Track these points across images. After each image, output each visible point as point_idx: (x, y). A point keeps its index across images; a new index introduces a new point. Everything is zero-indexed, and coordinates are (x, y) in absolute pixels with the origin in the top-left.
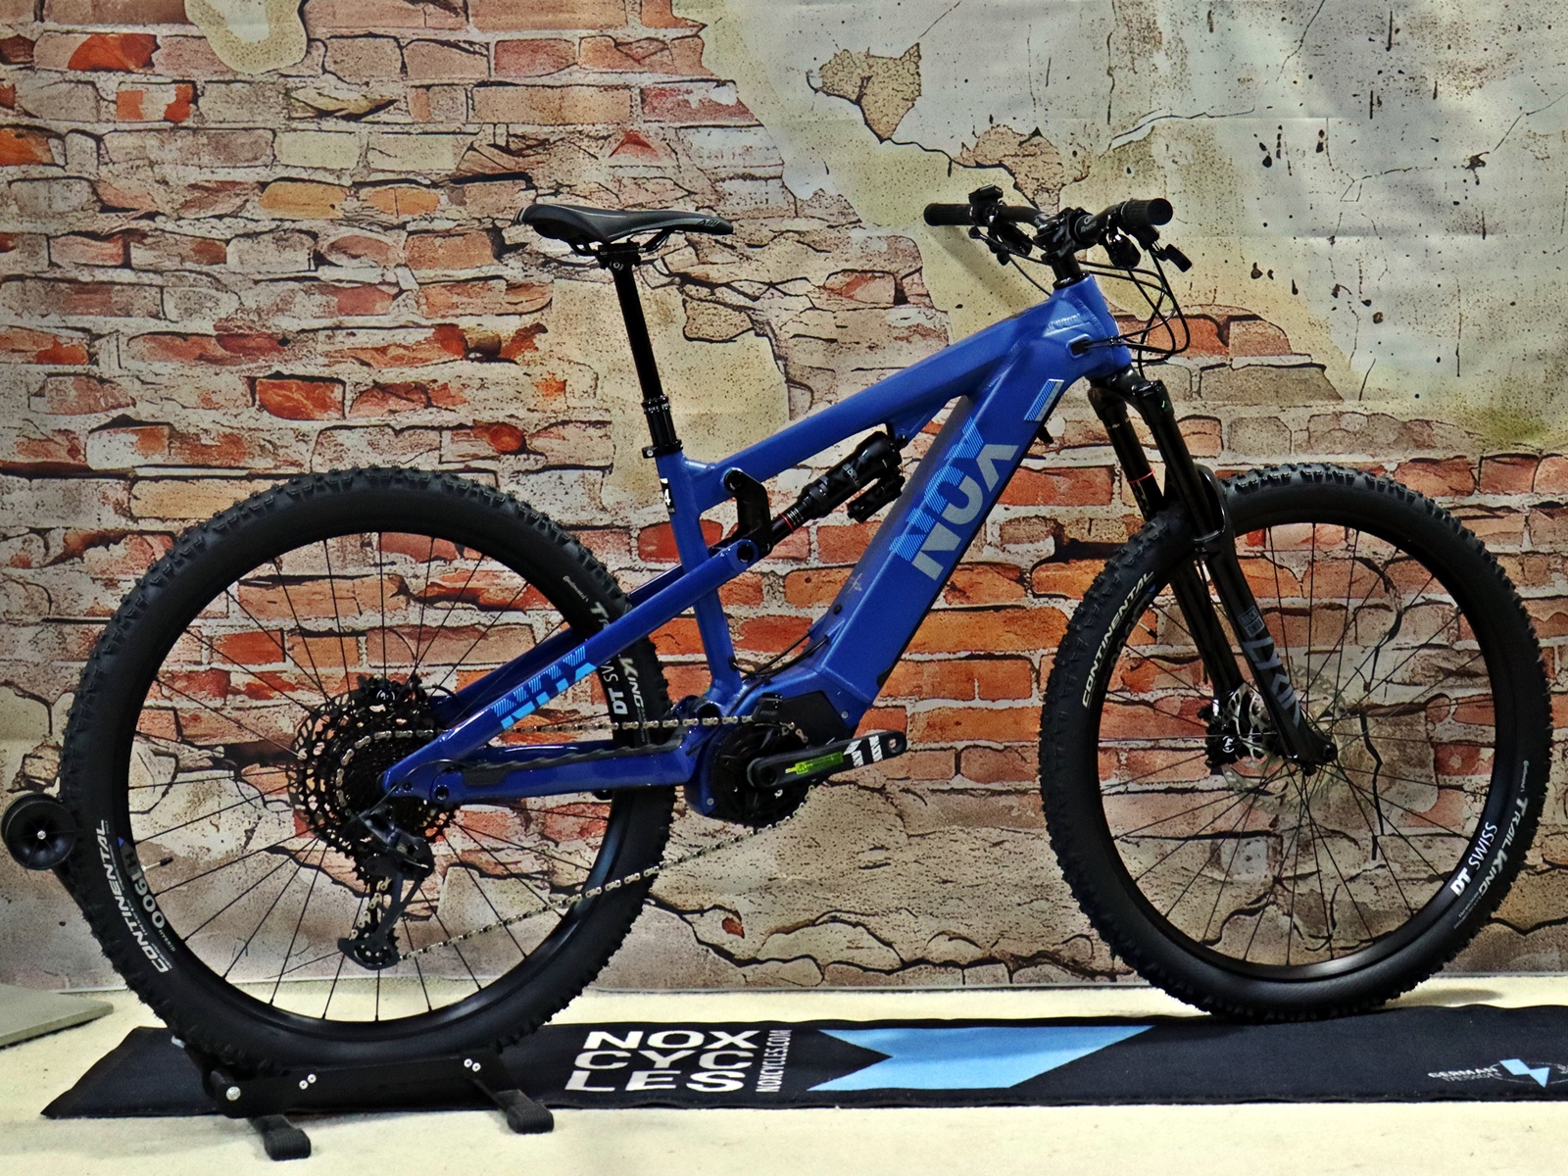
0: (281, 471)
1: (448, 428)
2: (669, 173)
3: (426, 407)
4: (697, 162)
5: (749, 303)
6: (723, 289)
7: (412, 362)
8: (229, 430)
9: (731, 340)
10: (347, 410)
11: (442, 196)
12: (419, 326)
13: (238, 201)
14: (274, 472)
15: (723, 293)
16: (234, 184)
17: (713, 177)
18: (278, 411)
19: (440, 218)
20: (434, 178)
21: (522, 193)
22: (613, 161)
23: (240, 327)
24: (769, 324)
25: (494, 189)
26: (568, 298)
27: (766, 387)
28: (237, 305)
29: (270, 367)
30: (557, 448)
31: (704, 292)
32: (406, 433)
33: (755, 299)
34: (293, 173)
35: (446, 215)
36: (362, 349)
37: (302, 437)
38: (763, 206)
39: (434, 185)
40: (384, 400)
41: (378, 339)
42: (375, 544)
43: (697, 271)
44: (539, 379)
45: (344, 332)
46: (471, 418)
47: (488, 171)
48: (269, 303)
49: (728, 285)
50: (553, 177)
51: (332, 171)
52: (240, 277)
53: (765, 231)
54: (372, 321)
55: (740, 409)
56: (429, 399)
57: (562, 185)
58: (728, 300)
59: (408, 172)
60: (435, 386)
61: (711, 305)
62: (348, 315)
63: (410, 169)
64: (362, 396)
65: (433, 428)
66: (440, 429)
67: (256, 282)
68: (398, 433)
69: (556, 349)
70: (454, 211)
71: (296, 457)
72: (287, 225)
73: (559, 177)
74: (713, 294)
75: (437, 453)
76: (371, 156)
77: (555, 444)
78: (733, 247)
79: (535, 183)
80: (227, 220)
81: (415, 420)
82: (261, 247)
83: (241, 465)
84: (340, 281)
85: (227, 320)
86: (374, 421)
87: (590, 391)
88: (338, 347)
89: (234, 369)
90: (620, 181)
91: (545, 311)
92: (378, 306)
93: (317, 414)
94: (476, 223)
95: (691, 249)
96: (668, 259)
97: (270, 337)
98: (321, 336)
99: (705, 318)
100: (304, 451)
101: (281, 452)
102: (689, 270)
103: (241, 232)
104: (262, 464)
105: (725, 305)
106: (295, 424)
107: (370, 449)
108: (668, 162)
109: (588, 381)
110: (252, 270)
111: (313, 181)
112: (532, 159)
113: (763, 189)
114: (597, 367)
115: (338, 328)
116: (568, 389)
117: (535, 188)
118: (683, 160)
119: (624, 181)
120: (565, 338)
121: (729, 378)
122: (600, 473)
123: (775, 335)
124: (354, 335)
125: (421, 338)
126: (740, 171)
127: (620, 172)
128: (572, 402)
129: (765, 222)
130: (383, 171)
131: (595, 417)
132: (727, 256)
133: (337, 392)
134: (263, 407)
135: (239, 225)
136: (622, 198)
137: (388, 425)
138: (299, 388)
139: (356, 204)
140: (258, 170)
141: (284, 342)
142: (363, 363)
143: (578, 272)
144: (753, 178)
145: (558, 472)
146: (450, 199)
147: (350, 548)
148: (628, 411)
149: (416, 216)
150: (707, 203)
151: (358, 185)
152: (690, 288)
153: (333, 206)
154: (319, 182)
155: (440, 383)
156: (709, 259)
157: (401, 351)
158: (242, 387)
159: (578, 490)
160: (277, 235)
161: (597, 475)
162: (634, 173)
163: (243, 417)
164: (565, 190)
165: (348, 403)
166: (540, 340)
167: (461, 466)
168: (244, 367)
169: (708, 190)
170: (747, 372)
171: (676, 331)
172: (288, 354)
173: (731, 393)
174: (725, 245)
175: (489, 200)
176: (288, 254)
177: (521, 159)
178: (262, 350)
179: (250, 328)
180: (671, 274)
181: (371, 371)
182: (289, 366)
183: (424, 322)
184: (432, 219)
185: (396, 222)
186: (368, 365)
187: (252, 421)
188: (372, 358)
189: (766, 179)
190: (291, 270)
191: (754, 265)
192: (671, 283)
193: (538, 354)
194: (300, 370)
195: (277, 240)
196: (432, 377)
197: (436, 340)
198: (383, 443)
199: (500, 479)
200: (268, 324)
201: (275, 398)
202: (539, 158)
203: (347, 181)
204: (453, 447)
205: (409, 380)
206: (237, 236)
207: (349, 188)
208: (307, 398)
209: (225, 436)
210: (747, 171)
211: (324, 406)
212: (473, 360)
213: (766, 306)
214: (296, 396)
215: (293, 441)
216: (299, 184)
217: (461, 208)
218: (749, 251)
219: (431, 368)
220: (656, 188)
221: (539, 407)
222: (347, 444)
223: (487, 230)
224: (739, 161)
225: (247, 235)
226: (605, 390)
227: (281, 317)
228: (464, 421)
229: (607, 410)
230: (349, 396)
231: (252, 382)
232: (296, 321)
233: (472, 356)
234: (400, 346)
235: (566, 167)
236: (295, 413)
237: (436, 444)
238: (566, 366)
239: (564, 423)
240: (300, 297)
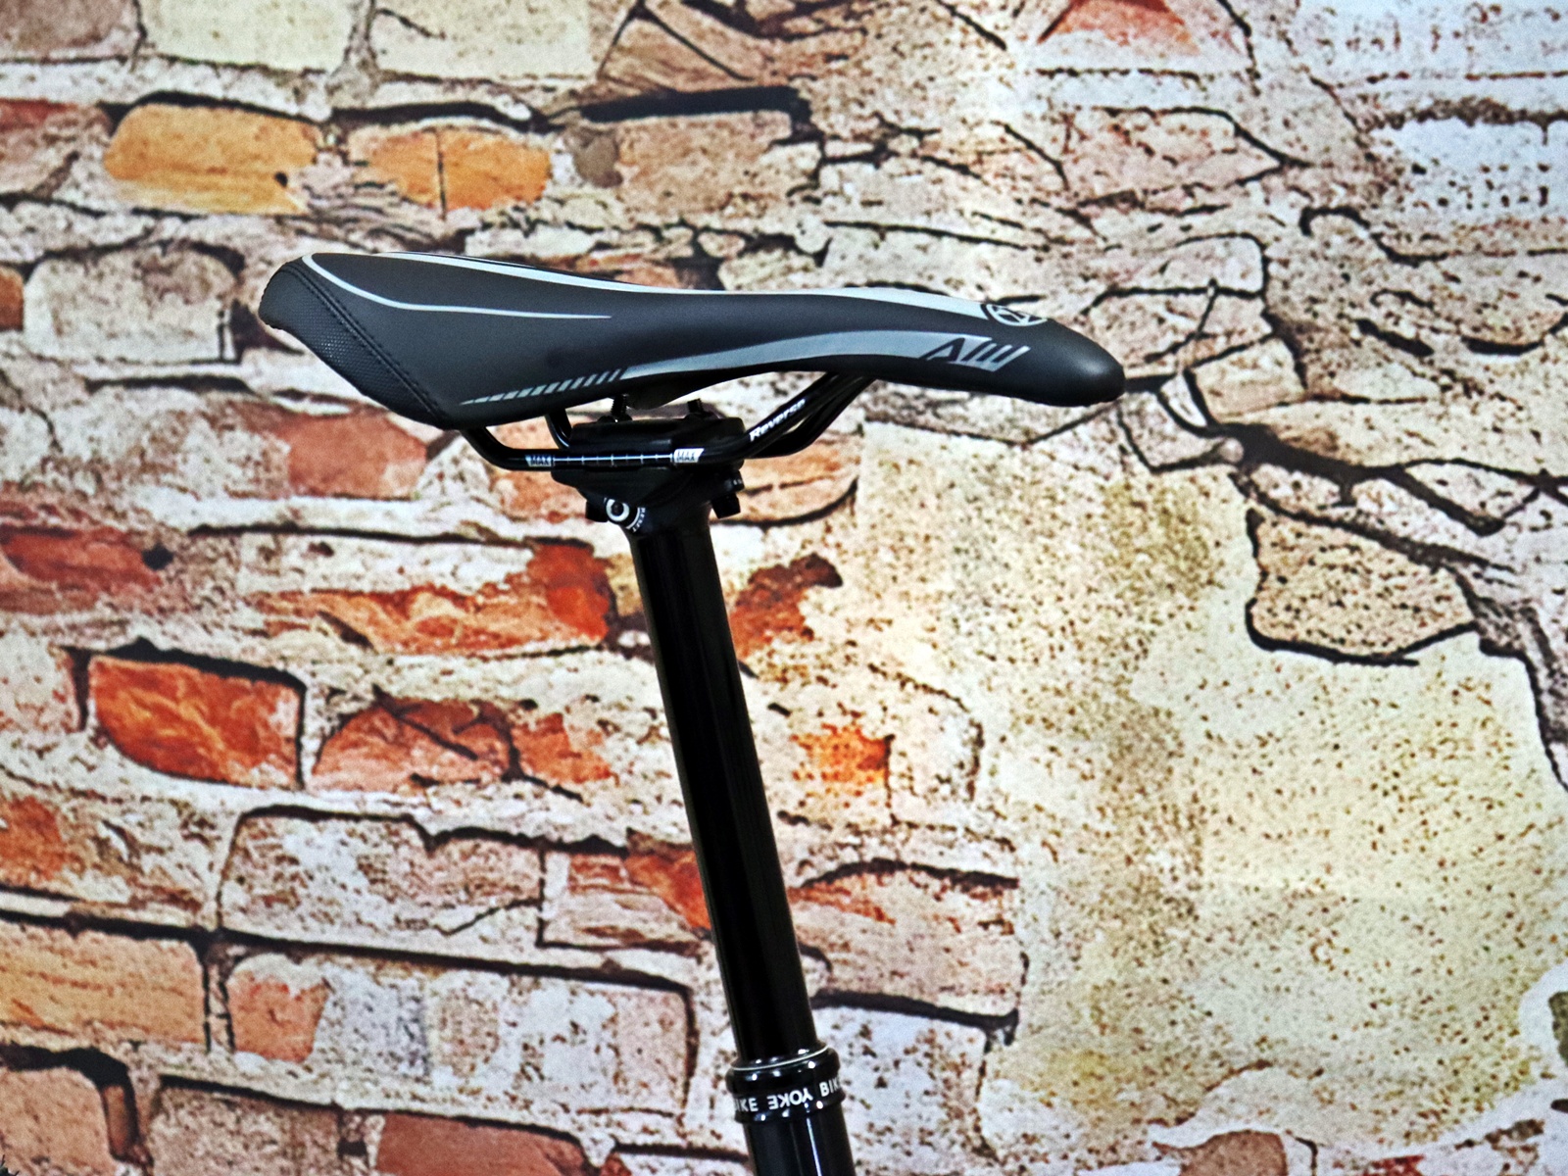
0: (147, 916)
1: (560, 846)
2: (1223, 93)
3: (506, 778)
4: (1312, 58)
5: (1463, 539)
6: (1383, 486)
7: (473, 644)
8: (25, 790)
9: (1398, 658)
10: (308, 763)
11: (558, 154)
12: (493, 540)
13: (53, 157)
14: (131, 915)
15: (1378, 499)
16: (44, 107)
17: (1361, 110)
18: (141, 751)
19: (552, 224)
20: (539, 100)
21: (781, 153)
22: (1050, 55)
23: (51, 510)
24: (1529, 615)
25: (699, 139)
26: (903, 483)
27: (1510, 825)
28: (43, 447)
29: (123, 624)
30: (858, 940)
31: (1320, 491)
32: (455, 848)
33: (1486, 526)
34: (185, 81)
35: (564, 214)
36: (348, 595)
37: (198, 827)
38: (1529, 213)
39: (539, 123)
40: (402, 745)
41: (389, 567)
42: (372, 1150)
43: (1298, 421)
44: (813, 726)
45: (305, 542)
46: (622, 824)
47: (682, 84)
48: (122, 447)
49: (1397, 474)
50: (873, 104)
51: (280, 77)
52: (54, 371)
53: (1532, 297)
54: (372, 515)
55: (1418, 892)
56: (514, 754)
57: (895, 131)
58: (1394, 524)
59: (473, 83)
60: (531, 719)
61: (1339, 536)
62: (314, 492)
63: (477, 73)
64: (344, 729)
65: (522, 841)
66: (541, 846)
67: (93, 386)
68: (434, 843)
69: (865, 637)
70: (588, 204)
71: (183, 881)
72: (170, 228)
73: (888, 103)
74: (1347, 500)
75: (531, 912)
76: (379, 39)
77: (855, 927)
78: (1419, 349)
79: (820, 122)
80: (26, 210)
81: (478, 814)
82: (106, 290)
83: (54, 886)
84: (296, 395)
85: (22, 487)
86: (374, 803)
87: (959, 779)
88: (290, 582)
89: (37, 622)
90: (1067, 119)
91: (837, 519)
92: (391, 471)
93: (235, 769)
94: (646, 239)
95: (1279, 350)
96: (1206, 377)
97: (125, 540)
98: (249, 547)
99: (1319, 578)
100: (202, 869)
101: (148, 862)
102: (1273, 417)
103: (58, 243)
104: (100, 890)
105: (1388, 540)
106: (182, 789)
107: (362, 881)
108: (1219, 59)
109: (953, 746)
110: (82, 353)
111: (232, 105)
112: (811, 45)
113: (1532, 156)
114: (982, 707)
115: (290, 527)
116: (896, 764)
117: (818, 137)
118: (1269, 51)
119: (1083, 121)
120: (892, 607)
121: (1389, 784)
122: (979, 1036)
123: (1549, 656)
124: (327, 551)
125: (497, 575)
126: (1456, 90)
127: (1069, 91)
128: (908, 807)
129: (1532, 266)
130: (410, 78)
131: (969, 859)
132: (1400, 376)
133: (283, 713)
134: (106, 734)
135: (54, 225)
136: (1073, 172)
137: (408, 819)
138: (194, 690)
139: (341, 174)
140: (101, 69)
141: (159, 557)
142: (350, 635)
143: (934, 405)
144: (1499, 115)
145: (860, 1016)
146: (580, 166)
147: (312, 1152)
148: (1068, 853)
149: (491, 216)
150: (1340, 198)
151: (347, 119)
152: (1272, 477)
153: (282, 179)
154: (250, 108)
155: (544, 710)
156: (1343, 383)
157: (446, 609)
158: (57, 678)
159: (913, 1078)
160: (144, 256)
161: (967, 1041)
162: (1112, 93)
163: (60, 756)
164: (904, 144)
165: (311, 744)
166: (816, 606)
167: (594, 961)
168: (61, 620)
169: (1345, 152)
170: (1447, 770)
171: (1223, 611)
172: (165, 592)
173: (1394, 836)
174: (1395, 341)
175: (684, 173)
176: (172, 311)
177: (778, 48)
178: (101, 577)
179: (77, 514)
180: (1213, 428)
181: (369, 659)
182: (171, 626)
183: (505, 529)
184: (532, 226)
185: (438, 229)
186: (362, 641)
187: (79, 769)
188: (373, 621)
189: (1544, 120)
190: (176, 358)
191: (1489, 411)
192: (1211, 458)
193: (810, 649)
194: (196, 642)
195: (145, 271)
196: (523, 694)
197: (535, 585)
198: (397, 869)
199: (701, 1015)
200: (121, 504)
201: (135, 714)
202: (832, 42)
203: (318, 108)
204: (575, 902)
205: (467, 694)
206: (50, 255)
207: (324, 126)
208: (212, 721)
209: (17, 804)
210: (1481, 90)
211: (252, 745)
212: (628, 653)
213: (1522, 553)
214: (186, 711)
215: (176, 835)
216: (202, 112)
217: (607, 195)
218: (1474, 365)
219: (519, 666)
220: (1176, 144)
221: (813, 811)
222: (308, 859)
223: (677, 263)
224: (1451, 53)
225: (73, 254)
226: (1005, 781)
227: (151, 488)
228: (603, 830)
229: (1004, 842)
230: (313, 725)
231: (78, 660)
232: (188, 499)
233: (627, 639)
234: (443, 593)
235: (912, 69)
236: (182, 762)
237: (529, 887)
238: (890, 691)
239: (884, 867)
240: (198, 434)
